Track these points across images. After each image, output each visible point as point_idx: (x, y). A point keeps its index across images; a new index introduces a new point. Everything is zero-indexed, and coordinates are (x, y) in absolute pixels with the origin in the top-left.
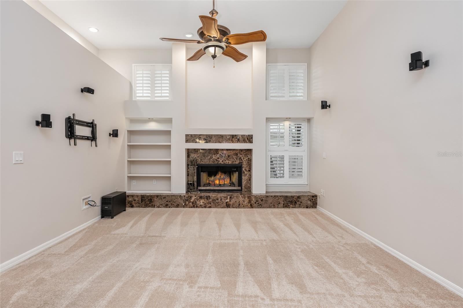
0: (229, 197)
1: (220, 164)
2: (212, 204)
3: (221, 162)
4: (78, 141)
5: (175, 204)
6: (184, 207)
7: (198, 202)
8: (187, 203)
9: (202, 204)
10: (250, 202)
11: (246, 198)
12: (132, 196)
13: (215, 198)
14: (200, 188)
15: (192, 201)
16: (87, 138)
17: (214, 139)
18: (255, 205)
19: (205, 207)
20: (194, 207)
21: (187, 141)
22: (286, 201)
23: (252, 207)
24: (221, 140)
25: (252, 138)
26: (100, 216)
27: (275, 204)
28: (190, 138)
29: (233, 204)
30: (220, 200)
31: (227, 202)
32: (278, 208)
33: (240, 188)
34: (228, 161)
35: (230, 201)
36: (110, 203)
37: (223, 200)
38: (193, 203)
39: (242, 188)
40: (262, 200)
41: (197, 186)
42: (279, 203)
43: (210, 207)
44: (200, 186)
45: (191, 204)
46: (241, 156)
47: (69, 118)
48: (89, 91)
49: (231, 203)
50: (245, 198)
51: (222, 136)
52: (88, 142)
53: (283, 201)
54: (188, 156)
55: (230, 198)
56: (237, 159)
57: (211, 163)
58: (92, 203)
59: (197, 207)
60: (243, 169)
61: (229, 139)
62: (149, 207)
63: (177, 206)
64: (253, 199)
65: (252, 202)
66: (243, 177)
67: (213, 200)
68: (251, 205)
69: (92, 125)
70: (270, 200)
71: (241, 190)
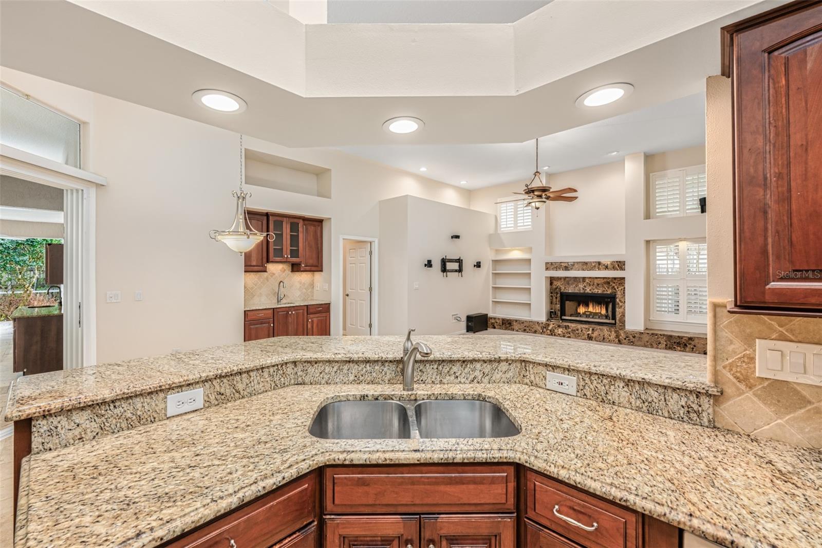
0: (591, 329)
1: (588, 293)
2: (571, 334)
3: (588, 290)
4: (448, 273)
5: (533, 330)
6: (541, 333)
7: (556, 331)
8: (545, 330)
9: (560, 332)
10: (617, 336)
11: (613, 333)
12: (495, 319)
13: (574, 329)
14: (564, 317)
15: (550, 328)
16: (456, 271)
17: (576, 266)
18: (624, 341)
19: (564, 336)
20: (552, 335)
21: (547, 269)
22: (669, 341)
23: (620, 342)
24: (585, 267)
25: (624, 265)
26: (465, 330)
27: (653, 344)
28: (549, 266)
29: (596, 337)
30: (580, 331)
31: (589, 334)
32: (657, 348)
33: (613, 322)
34: (597, 291)
35: (592, 333)
36: (472, 321)
37: (584, 331)
38: (551, 331)
39: (615, 321)
40: (634, 337)
41: (561, 315)
42: (660, 343)
43: (569, 337)
44: (565, 316)
45: (548, 331)
46: (614, 285)
47: (443, 259)
48: (457, 237)
49: (594, 335)
50: (611, 332)
51: (586, 263)
52: (457, 273)
53: (666, 341)
54: (551, 284)
55: (593, 330)
56: (608, 288)
57: (576, 291)
58: (459, 319)
59: (555, 335)
60: (618, 300)
61: (595, 266)
62: (509, 329)
63: (535, 332)
64: (622, 335)
65: (621, 337)
66: (617, 309)
67: (572, 330)
68: (619, 341)
69: (459, 261)
70: (646, 338)
71: (615, 324)
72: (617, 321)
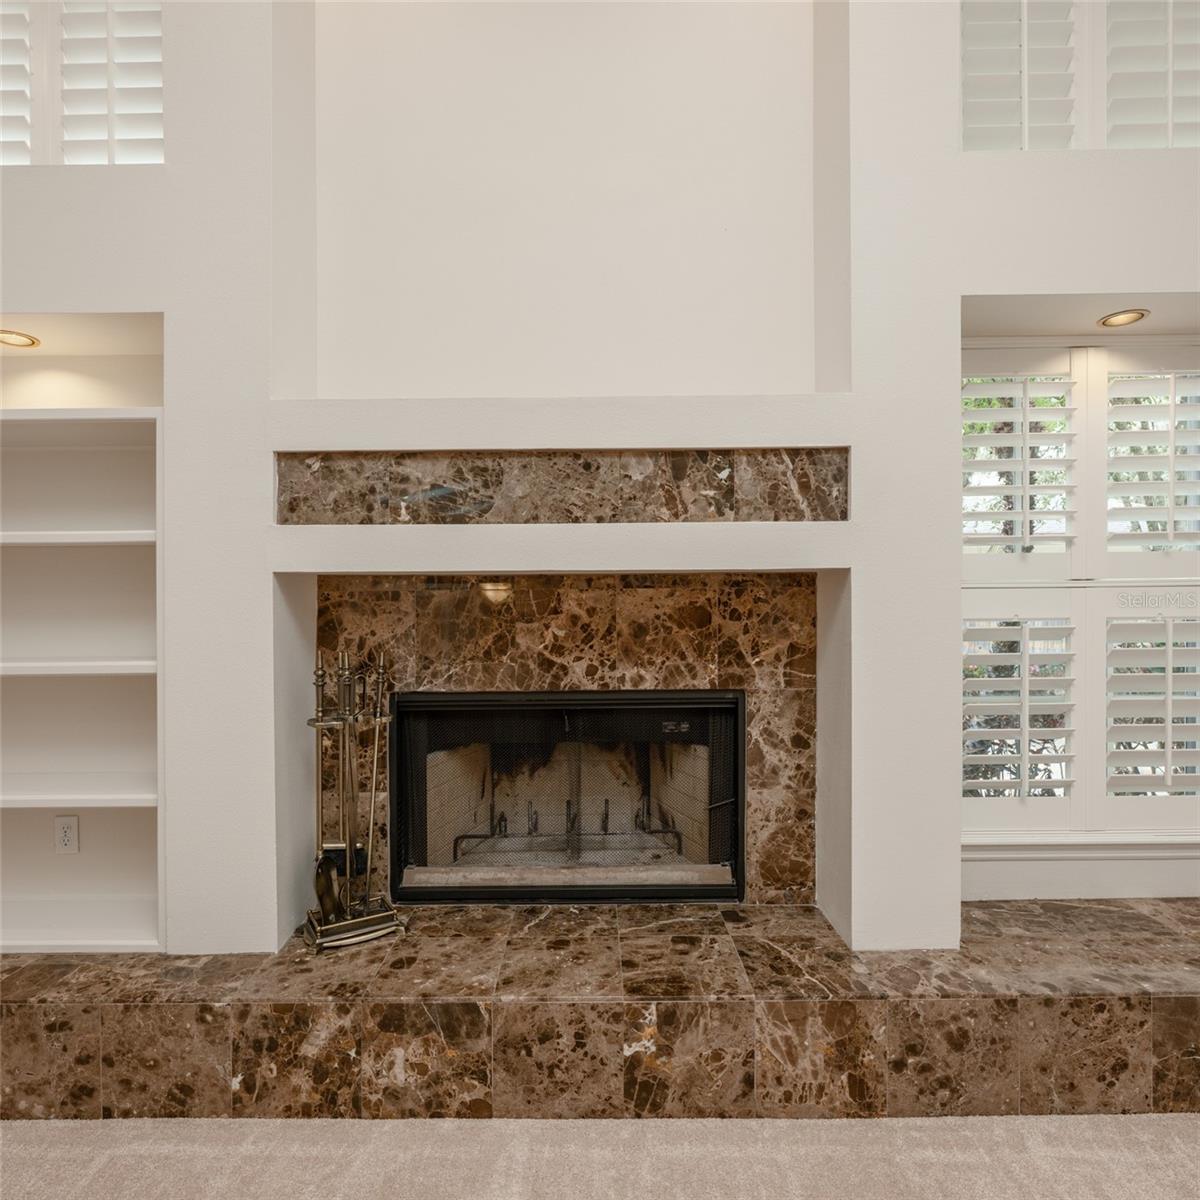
0: (651, 1014)
1: (575, 691)
2: (498, 1076)
3: (577, 676)
5: (159, 1086)
6: (237, 1108)
7: (367, 1066)
8: (268, 1069)
9: (400, 1076)
10: (845, 1055)
11: (815, 1024)
13: (522, 1027)
14: (417, 877)
15: (310, 1050)
17: (517, 485)
18: (893, 1084)
19: (435, 1109)
20: (328, 1107)
21: (292, 510)
22: (1179, 1042)
23: (864, 1101)
24: (575, 494)
25: (842, 476)
27: (1079, 1076)
29: (691, 1078)
30: (566, 1041)
31: (634, 1062)
32: (1105, 1107)
33: (721, 874)
34: (630, 672)
35: (665, 1050)
37: (599, 1045)
38: (319, 1073)
39: (738, 872)
40: (959, 1041)
41: (399, 864)
42: (1121, 1067)
43: (479, 1110)
44: (422, 862)
45: (301, 1079)
46: (732, 628)
49: (674, 1068)
50: (799, 1023)
51: (585, 461)
53: (1157, 1047)
54: (327, 633)
55: (667, 1019)
56: (700, 652)
57: (502, 684)
59: (357, 1108)
60: (754, 731)
61: (646, 487)
63: (179, 1102)
64: (880, 1032)
65: (869, 1057)
66: (751, 794)
67: (504, 1044)
68: (858, 1087)
70: (1034, 1039)
71: (736, 891)
72: (752, 873)
